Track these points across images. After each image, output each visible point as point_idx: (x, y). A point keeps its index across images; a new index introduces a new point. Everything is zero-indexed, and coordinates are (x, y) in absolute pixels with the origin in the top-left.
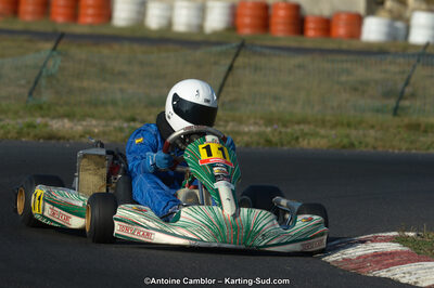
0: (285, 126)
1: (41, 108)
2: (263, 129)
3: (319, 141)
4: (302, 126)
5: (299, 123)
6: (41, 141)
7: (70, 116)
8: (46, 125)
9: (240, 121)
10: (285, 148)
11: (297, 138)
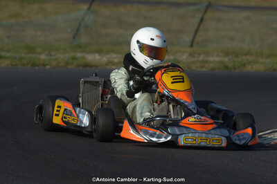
0: (237, 56)
1: (80, 46)
2: (223, 59)
3: (259, 66)
4: (248, 57)
5: (246, 55)
6: (81, 68)
7: (99, 52)
8: (84, 58)
9: (208, 54)
10: (237, 71)
11: (244, 65)
